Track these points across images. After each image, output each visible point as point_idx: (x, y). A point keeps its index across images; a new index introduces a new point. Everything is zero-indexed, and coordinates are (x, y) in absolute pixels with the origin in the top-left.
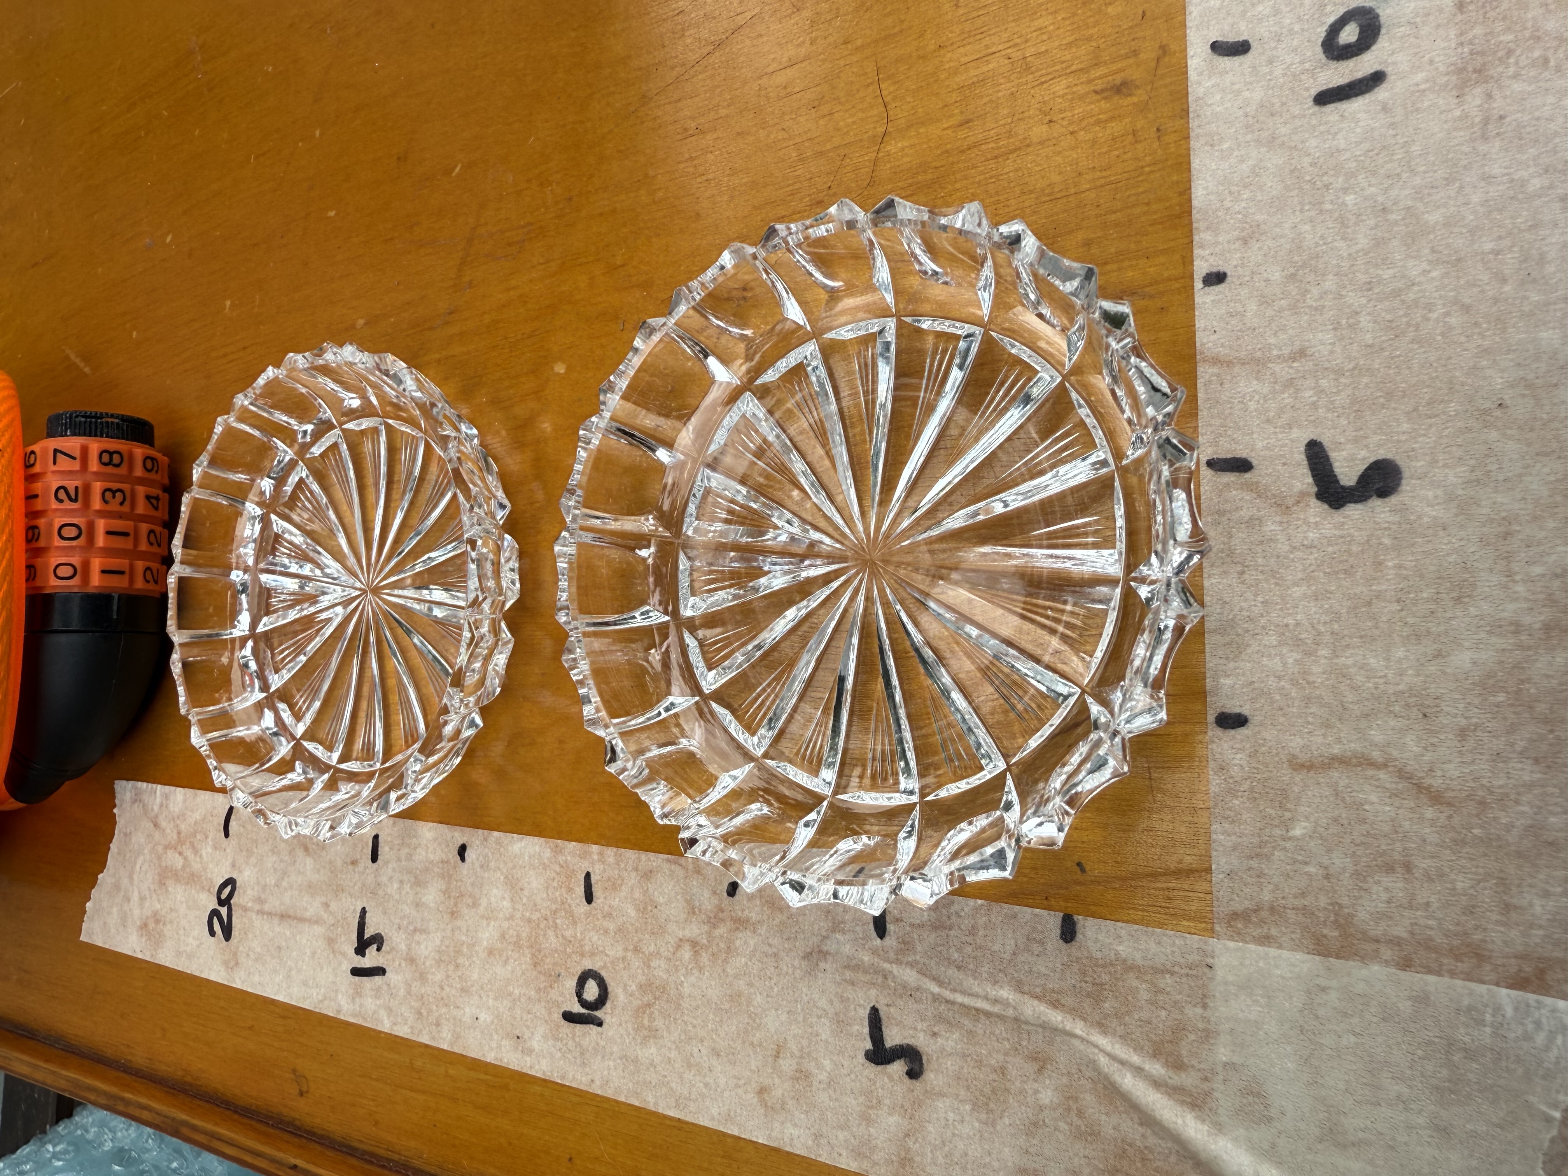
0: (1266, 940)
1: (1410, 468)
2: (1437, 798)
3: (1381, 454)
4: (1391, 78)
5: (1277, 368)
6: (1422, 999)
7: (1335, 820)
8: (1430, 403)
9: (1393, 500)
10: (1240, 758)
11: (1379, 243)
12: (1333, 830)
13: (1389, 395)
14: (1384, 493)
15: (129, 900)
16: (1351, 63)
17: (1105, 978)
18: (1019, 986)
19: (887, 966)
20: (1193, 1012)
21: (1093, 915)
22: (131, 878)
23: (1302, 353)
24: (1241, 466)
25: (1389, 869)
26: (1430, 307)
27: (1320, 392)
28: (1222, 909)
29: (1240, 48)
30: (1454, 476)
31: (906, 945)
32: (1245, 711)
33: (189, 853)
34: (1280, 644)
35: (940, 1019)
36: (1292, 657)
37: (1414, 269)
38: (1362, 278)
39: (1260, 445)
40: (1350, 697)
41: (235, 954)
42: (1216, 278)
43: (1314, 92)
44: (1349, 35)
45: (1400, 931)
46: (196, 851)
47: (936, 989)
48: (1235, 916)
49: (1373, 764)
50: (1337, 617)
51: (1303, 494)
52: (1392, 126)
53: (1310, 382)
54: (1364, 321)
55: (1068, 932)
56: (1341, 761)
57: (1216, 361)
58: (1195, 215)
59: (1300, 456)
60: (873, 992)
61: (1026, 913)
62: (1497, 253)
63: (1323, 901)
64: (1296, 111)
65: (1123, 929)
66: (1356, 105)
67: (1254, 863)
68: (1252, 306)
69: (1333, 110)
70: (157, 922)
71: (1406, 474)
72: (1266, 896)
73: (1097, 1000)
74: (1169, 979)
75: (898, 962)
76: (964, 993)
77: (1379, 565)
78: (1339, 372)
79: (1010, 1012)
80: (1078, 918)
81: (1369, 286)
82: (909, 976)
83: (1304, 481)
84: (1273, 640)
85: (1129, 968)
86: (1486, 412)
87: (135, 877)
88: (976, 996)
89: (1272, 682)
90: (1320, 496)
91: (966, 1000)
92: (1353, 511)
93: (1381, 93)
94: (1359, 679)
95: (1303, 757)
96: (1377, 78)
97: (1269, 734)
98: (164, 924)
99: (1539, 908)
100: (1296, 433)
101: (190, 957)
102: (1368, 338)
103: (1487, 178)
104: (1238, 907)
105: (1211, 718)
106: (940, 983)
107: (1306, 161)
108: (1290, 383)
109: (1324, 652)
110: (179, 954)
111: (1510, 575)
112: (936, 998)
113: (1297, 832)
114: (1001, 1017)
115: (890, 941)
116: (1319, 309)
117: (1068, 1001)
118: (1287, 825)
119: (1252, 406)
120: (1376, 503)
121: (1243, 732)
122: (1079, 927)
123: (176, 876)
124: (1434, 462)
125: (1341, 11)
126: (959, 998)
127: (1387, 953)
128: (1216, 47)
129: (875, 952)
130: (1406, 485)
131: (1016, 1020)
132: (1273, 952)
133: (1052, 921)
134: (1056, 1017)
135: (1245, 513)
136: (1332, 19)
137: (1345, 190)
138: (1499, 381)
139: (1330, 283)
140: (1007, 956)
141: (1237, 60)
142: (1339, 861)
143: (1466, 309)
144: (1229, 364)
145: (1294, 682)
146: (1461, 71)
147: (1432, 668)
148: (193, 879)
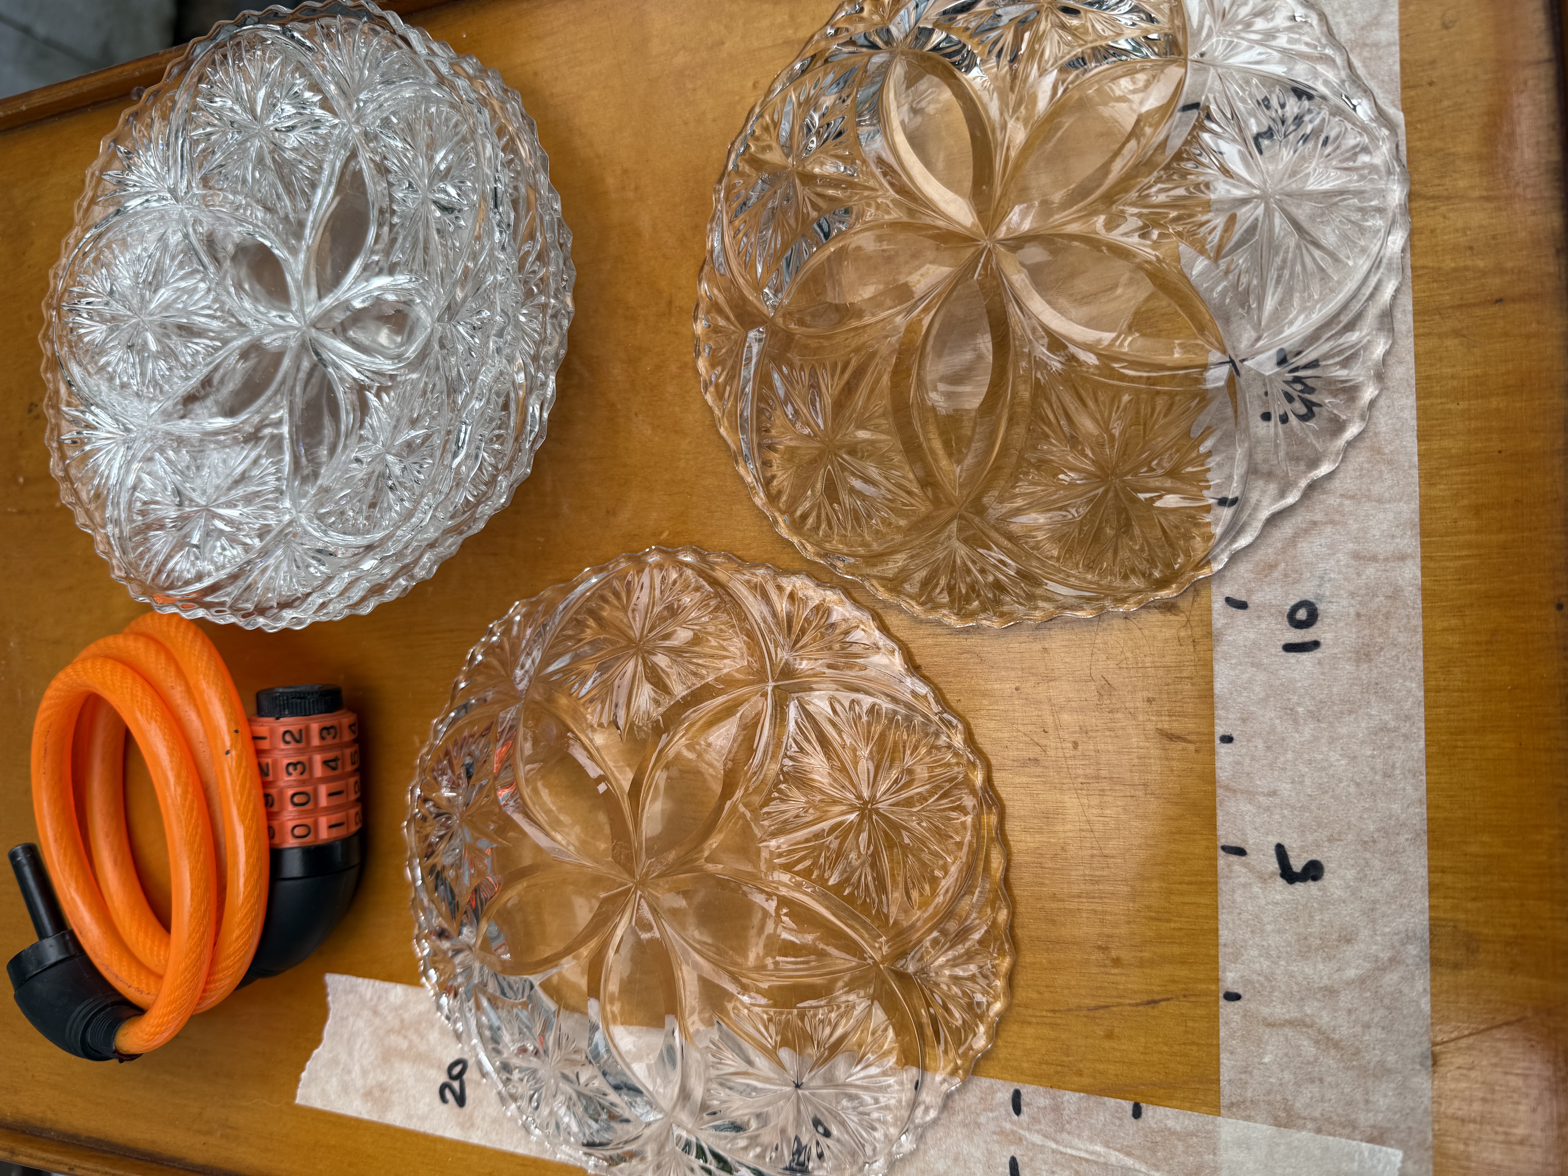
0: (1248, 1118)
1: (1329, 867)
2: (1337, 1045)
3: (1314, 857)
4: (1323, 647)
5: (1261, 799)
6: (1326, 1149)
7: (1286, 1054)
8: (1340, 833)
9: (1319, 883)
10: (1237, 1018)
11: (1316, 739)
12: (1285, 1059)
13: (1319, 825)
14: (1315, 878)
15: (349, 1072)
16: (1302, 632)
17: (1159, 1139)
18: (1107, 1145)
19: (1022, 1132)
20: (1208, 1157)
21: (1152, 1103)
22: (350, 1054)
23: (1273, 793)
24: (1240, 852)
25: (1313, 1081)
26: (1340, 781)
27: (1284, 817)
28: (1224, 1101)
29: (1242, 605)
30: (1350, 874)
31: (1035, 1120)
32: (1240, 991)
33: (415, 1039)
34: (1261, 955)
35: (1056, 1163)
36: (1266, 964)
37: (1334, 757)
38: (1306, 756)
39: (1251, 842)
40: (1295, 988)
41: (471, 1117)
42: (1227, 739)
43: (1283, 643)
44: (1302, 614)
45: (1317, 1114)
46: (422, 1037)
47: (1054, 1146)
48: (1232, 1104)
49: (1306, 1025)
50: (1289, 944)
51: (1273, 874)
52: (1323, 673)
53: (1278, 810)
54: (1308, 781)
55: (1137, 1113)
56: (1291, 1023)
57: (1227, 788)
58: (1216, 700)
59: (1272, 852)
60: (1012, 1148)
61: (1111, 1102)
62: (1373, 757)
63: (1279, 1098)
64: (1273, 651)
65: (1169, 1111)
66: (1304, 657)
67: (1243, 1076)
68: (1247, 761)
69: (1293, 657)
70: (384, 1090)
71: (1326, 870)
72: (1249, 1094)
73: (1154, 1152)
74: (1195, 1139)
75: (1029, 1129)
76: (1072, 1147)
77: (1311, 917)
78: (1293, 808)
79: (1102, 1160)
80: (1143, 1105)
81: (1310, 762)
82: (1037, 1139)
83: (1274, 866)
84: (1256, 953)
85: (1173, 1133)
86: (1366, 842)
87: (356, 1054)
88: (1080, 1149)
89: (1255, 977)
90: (1283, 876)
91: (1074, 1152)
92: (1299, 886)
93: (1317, 654)
94: (1300, 979)
95: (1270, 1020)
96: (1315, 645)
97: (1252, 1006)
98: (391, 1092)
99: (1382, 1103)
100: (1270, 838)
101: (423, 1118)
102: (1309, 791)
103: (1370, 716)
104: (1234, 1100)
105: (1221, 995)
106: (1056, 1142)
107: (1278, 682)
108: (1268, 809)
109: (1282, 963)
110: (409, 1117)
111: (1375, 931)
112: (1054, 1151)
113: (1266, 1060)
114: (1096, 1163)
115: (1024, 1117)
116: (1284, 769)
117: (1137, 1152)
118: (1261, 1056)
119: (1247, 818)
120: (1310, 883)
121: (1238, 1003)
122: (1144, 1110)
123: (403, 1056)
124: (1340, 866)
125: (1297, 600)
126: (1069, 1151)
127: (1310, 1125)
128: (1229, 601)
129: (1013, 1123)
130: (1327, 875)
131: (1105, 1164)
132: (1252, 1124)
133: (1128, 1106)
134: (1129, 1162)
135: (1242, 880)
136: (1293, 603)
137: (1298, 704)
138: (1372, 828)
139: (1290, 756)
140: (1100, 1126)
141: (1241, 612)
142: (1287, 1076)
143: (1358, 785)
144: (1235, 791)
145: (1267, 979)
146: (1357, 652)
147: (1336, 976)
148: (420, 1058)
